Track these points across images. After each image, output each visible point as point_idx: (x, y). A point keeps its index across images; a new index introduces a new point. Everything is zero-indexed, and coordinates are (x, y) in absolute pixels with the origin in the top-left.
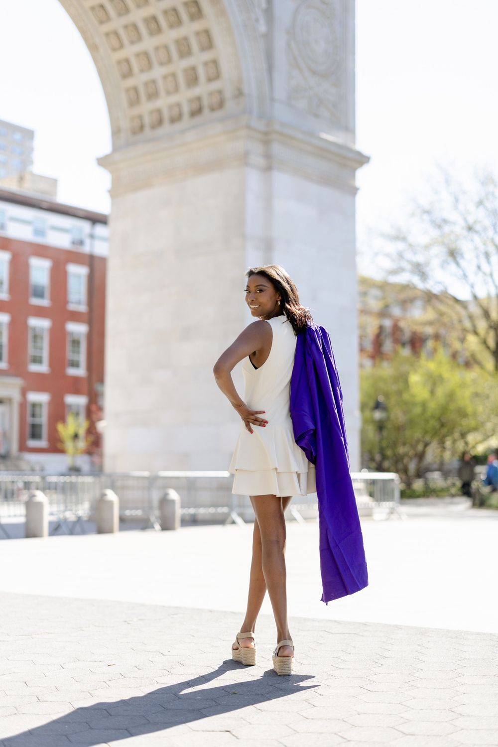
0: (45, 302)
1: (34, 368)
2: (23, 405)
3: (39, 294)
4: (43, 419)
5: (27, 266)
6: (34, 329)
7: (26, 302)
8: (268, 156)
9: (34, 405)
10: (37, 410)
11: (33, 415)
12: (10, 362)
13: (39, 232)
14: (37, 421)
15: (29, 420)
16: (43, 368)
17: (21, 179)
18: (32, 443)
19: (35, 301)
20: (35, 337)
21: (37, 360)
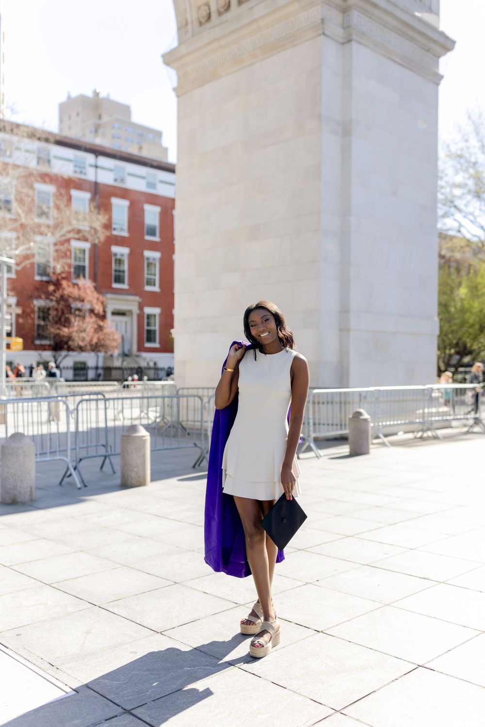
0: (156, 239)
1: (148, 288)
2: (140, 317)
3: (152, 232)
4: (157, 327)
5: (143, 210)
6: (148, 259)
7: (143, 239)
8: (346, 26)
9: (149, 316)
10: (152, 321)
11: (148, 324)
12: (129, 284)
13: (151, 185)
14: (152, 328)
15: (146, 328)
16: (156, 289)
17: (141, 148)
18: (148, 345)
19: (148, 238)
20: (149, 265)
21: (150, 283)
